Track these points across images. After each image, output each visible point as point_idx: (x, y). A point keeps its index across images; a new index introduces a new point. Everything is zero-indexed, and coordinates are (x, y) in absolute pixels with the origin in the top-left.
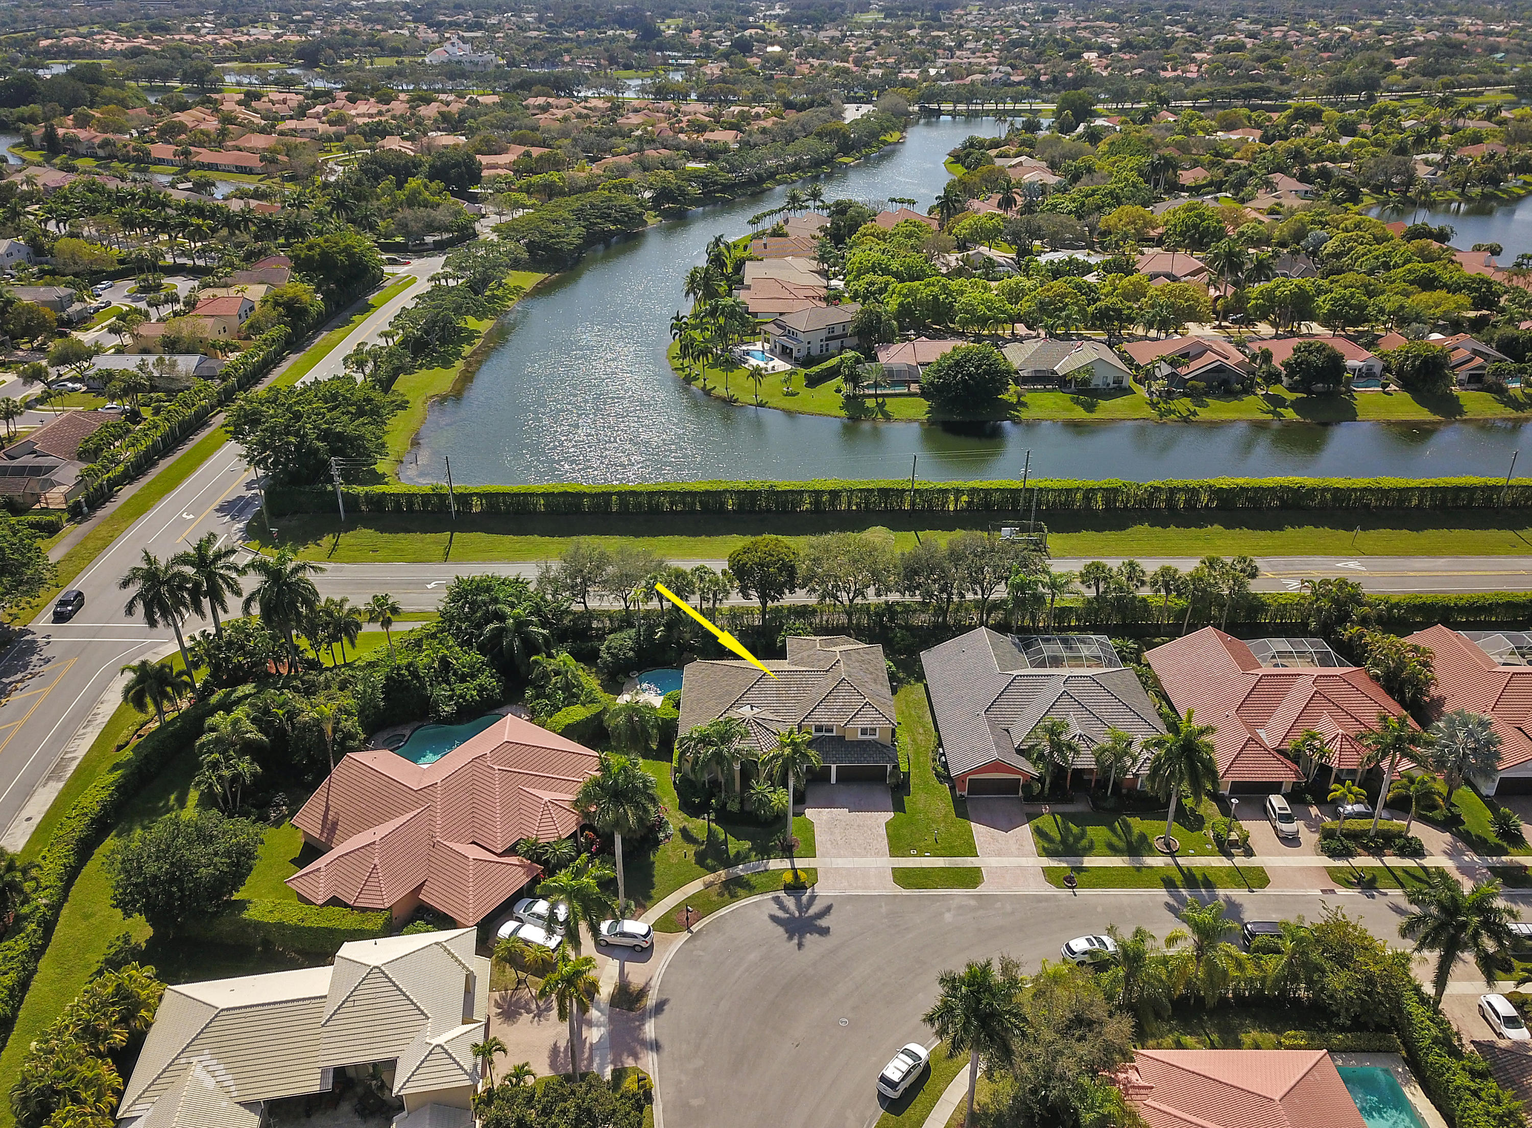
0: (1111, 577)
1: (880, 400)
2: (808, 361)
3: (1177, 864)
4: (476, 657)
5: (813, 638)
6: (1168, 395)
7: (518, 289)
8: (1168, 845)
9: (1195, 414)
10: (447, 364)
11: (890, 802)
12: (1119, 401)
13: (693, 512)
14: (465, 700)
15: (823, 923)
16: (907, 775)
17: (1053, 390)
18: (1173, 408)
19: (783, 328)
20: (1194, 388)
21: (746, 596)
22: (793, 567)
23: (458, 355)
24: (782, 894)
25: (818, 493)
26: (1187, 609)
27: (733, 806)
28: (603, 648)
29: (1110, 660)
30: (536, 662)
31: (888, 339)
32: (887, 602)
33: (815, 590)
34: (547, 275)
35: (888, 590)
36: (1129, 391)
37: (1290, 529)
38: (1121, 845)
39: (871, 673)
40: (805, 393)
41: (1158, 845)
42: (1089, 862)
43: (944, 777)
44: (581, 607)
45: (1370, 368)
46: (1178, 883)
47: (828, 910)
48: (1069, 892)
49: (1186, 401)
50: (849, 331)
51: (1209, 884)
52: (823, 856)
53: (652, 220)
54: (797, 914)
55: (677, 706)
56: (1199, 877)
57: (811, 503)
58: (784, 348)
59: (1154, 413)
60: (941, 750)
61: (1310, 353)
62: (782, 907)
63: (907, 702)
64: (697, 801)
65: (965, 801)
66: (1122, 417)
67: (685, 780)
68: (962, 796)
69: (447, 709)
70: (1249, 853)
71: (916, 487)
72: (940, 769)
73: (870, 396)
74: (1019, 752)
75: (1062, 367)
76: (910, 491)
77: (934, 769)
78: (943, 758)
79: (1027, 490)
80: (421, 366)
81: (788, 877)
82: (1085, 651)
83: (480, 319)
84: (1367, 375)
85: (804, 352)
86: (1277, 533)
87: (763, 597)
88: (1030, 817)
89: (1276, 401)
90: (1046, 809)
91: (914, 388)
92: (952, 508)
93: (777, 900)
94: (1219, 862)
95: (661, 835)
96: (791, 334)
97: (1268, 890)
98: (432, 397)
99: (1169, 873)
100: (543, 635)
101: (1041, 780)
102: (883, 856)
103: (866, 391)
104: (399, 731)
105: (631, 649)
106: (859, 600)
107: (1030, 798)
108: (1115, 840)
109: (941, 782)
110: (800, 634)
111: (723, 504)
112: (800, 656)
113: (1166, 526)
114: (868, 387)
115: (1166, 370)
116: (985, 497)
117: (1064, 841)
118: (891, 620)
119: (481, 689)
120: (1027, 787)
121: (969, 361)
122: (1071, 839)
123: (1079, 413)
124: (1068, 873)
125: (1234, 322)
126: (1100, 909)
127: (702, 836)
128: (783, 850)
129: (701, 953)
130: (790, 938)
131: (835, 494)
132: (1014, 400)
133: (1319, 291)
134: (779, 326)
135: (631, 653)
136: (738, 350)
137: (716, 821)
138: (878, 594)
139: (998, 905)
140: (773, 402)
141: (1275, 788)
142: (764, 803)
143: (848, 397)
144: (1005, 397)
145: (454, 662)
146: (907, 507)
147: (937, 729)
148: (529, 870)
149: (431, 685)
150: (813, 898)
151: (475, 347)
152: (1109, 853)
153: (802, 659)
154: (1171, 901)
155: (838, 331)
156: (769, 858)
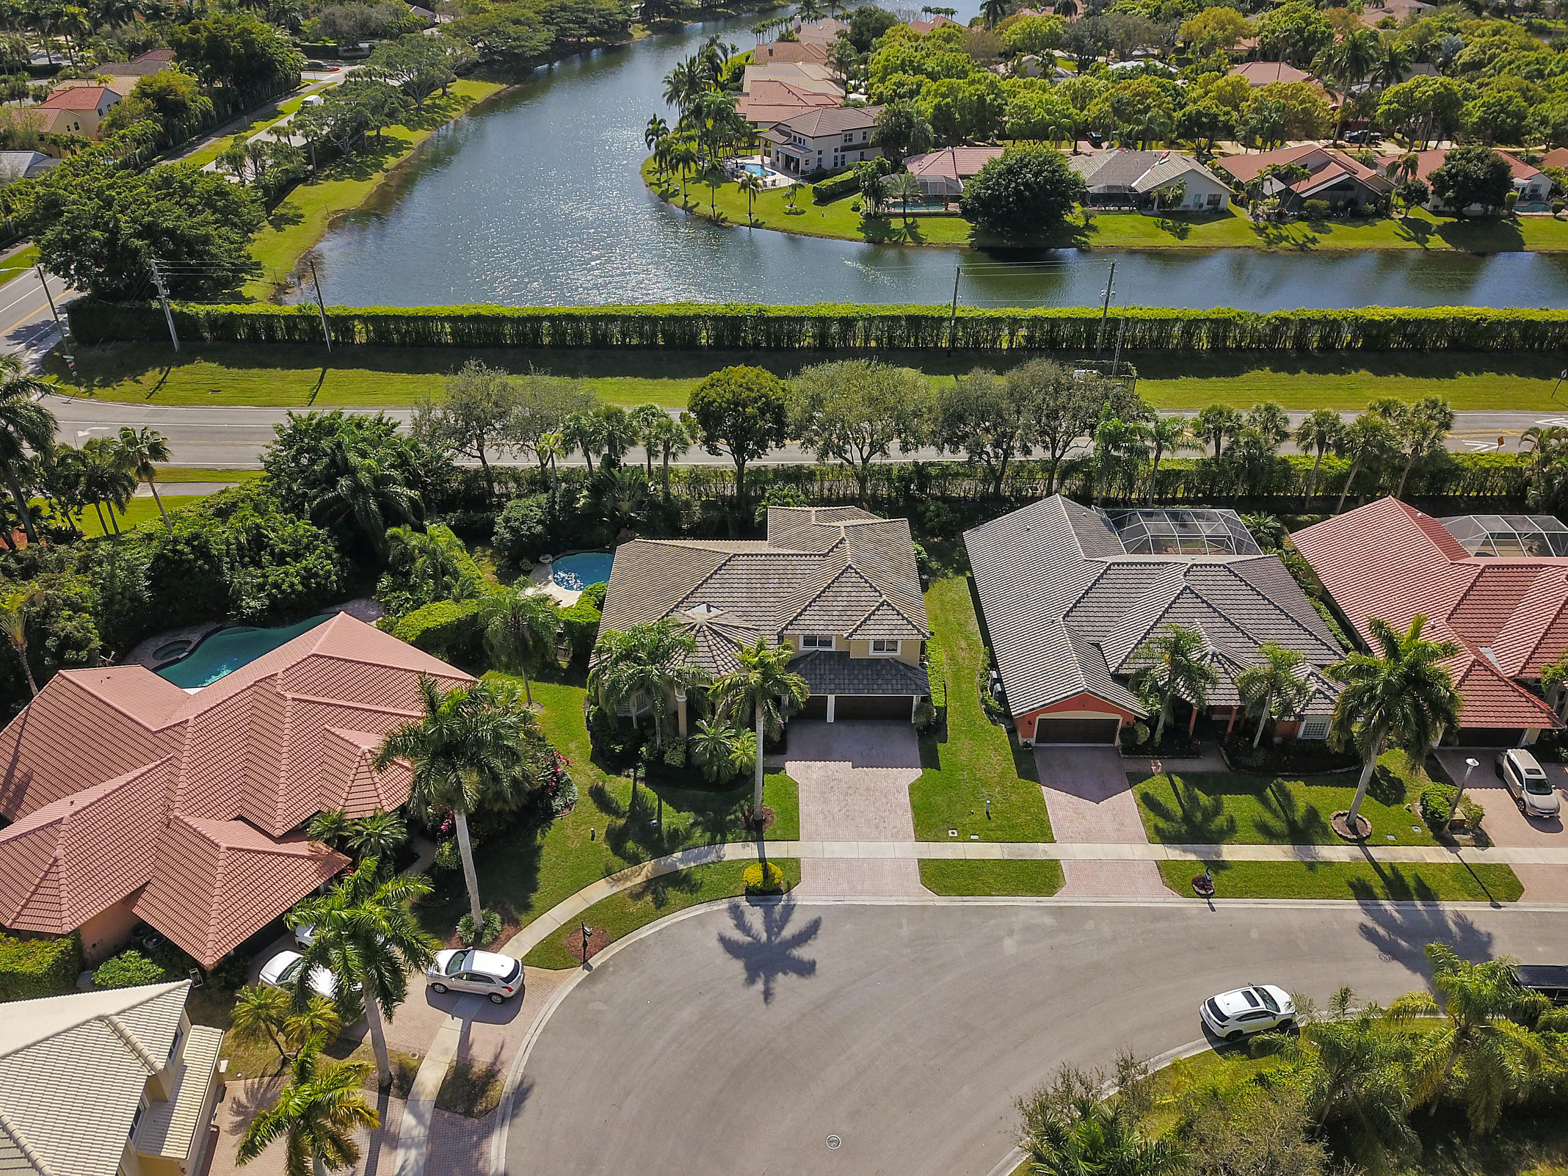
0: (1240, 427)
1: (910, 220)
2: (817, 175)
3: (1370, 858)
4: (304, 527)
5: (808, 509)
6: (1280, 218)
7: (466, 99)
8: (1353, 828)
9: (1314, 240)
10: (361, 174)
11: (914, 751)
12: (1215, 225)
13: (653, 346)
14: (282, 592)
15: (803, 953)
16: (943, 711)
17: (1131, 212)
18: (1285, 233)
19: (789, 135)
20: (1313, 208)
21: (714, 451)
22: (781, 407)
23: (378, 166)
24: (743, 902)
25: (823, 321)
26: (1348, 474)
27: (674, 758)
28: (499, 520)
29: (1239, 544)
30: (395, 537)
31: (918, 150)
32: (916, 464)
33: (812, 442)
34: (505, 86)
35: (920, 442)
36: (1227, 214)
37: (1464, 376)
38: (1278, 825)
39: (891, 559)
40: (813, 211)
41: (1338, 826)
42: (1230, 852)
43: (999, 715)
44: (476, 464)
45: (1535, 189)
46: (1378, 891)
47: (811, 931)
48: (1202, 903)
49: (1303, 226)
50: (871, 139)
51: (1427, 894)
52: (810, 839)
53: (638, 33)
54: (764, 937)
55: (600, 606)
56: (1411, 883)
57: (814, 336)
58: (789, 159)
59: (1259, 241)
60: (994, 674)
61: (1469, 161)
62: (741, 925)
63: (942, 601)
64: (618, 748)
65: (1031, 752)
66: (1220, 244)
67: (600, 716)
68: (1027, 745)
69: (252, 604)
70: (1483, 841)
71: (958, 314)
72: (994, 703)
73: (896, 215)
74: (1119, 678)
75: (1141, 184)
76: (950, 319)
77: (983, 701)
78: (998, 687)
79: (1108, 320)
80: (327, 177)
81: (754, 875)
82: (1205, 529)
83: (413, 129)
84: (1532, 197)
85: (813, 165)
86: (1447, 382)
87: (739, 451)
88: (1134, 779)
89: (1419, 229)
90: (1157, 766)
91: (953, 207)
92: (1005, 346)
93: (736, 912)
94: (1436, 855)
95: (557, 803)
96: (797, 140)
97: (1523, 905)
98: (336, 212)
99: (1361, 874)
100: (410, 499)
101: (1151, 722)
102: (904, 839)
103: (892, 210)
104: (183, 637)
105: (539, 522)
106: (876, 459)
107: (1132, 749)
108: (1268, 817)
109: (994, 722)
110: (788, 504)
111: (694, 336)
112: (785, 534)
113: (1293, 371)
114: (895, 205)
115: (1279, 186)
116: (1051, 331)
117: (1187, 818)
118: (921, 488)
119: (309, 574)
120: (1129, 732)
121: (1026, 166)
122: (1199, 816)
123: (1167, 240)
124: (1201, 871)
125: (1352, 140)
126: (1254, 935)
127: (625, 803)
128: (748, 828)
129: (602, 1007)
130: (751, 980)
131: (847, 323)
132: (1081, 223)
133: (1467, 96)
134: (782, 133)
135: (539, 528)
136: (730, 164)
137: (648, 780)
138: (905, 448)
139: (1090, 925)
140: (773, 222)
141: (1512, 738)
142: (719, 751)
143: (868, 216)
144: (1069, 218)
145: (272, 535)
146: (944, 344)
147: (987, 641)
148: (326, 862)
149: (232, 568)
150: (789, 909)
151: (402, 159)
152: (1260, 838)
153: (789, 538)
154: (1370, 923)
155: (857, 139)
156: (723, 842)
